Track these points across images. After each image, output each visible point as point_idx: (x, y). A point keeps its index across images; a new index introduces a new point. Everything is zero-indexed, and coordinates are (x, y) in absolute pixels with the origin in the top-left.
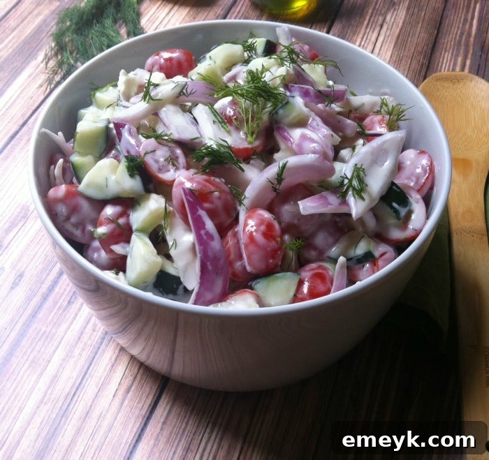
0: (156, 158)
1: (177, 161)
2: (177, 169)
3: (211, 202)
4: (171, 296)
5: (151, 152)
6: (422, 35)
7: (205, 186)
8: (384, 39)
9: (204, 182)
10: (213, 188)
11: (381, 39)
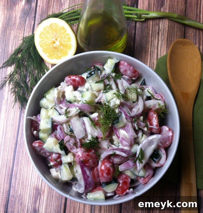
0: (70, 144)
1: (77, 144)
2: (77, 148)
3: (89, 163)
4: (76, 181)
5: (68, 141)
6: (178, 34)
7: (87, 158)
8: (161, 43)
9: (86, 156)
10: (89, 158)
11: (160, 43)
